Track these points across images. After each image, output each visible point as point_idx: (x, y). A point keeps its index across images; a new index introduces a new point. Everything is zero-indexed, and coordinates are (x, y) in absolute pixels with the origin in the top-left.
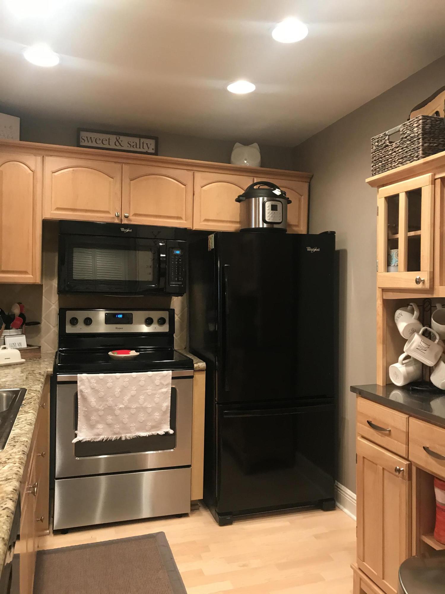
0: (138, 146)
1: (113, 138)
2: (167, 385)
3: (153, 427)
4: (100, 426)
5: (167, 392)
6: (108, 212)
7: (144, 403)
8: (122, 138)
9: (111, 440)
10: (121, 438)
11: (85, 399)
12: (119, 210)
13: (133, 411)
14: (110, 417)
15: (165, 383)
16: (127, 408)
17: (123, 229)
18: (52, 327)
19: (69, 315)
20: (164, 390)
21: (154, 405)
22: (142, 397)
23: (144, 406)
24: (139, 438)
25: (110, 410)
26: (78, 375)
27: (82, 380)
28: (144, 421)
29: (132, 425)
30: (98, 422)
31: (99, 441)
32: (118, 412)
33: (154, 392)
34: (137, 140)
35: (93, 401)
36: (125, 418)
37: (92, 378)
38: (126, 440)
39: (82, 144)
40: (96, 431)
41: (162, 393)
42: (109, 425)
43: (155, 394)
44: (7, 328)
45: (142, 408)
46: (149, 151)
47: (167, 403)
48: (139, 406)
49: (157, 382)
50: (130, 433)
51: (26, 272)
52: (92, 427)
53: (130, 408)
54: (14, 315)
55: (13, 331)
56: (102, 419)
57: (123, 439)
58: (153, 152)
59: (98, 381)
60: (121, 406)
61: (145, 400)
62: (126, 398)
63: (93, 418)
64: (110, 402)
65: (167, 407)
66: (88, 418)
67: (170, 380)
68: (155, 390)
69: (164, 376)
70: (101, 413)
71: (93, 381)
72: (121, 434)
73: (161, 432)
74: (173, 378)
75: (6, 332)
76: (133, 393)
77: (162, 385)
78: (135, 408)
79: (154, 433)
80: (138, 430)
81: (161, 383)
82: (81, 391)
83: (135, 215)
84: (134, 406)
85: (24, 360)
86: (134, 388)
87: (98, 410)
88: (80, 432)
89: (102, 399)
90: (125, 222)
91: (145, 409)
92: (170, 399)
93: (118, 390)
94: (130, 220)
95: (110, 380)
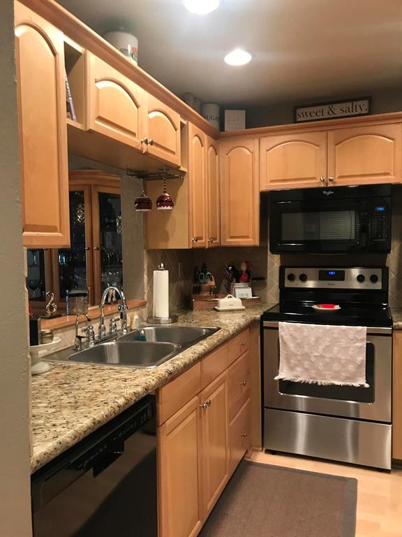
0: (351, 110)
1: (326, 108)
2: (362, 340)
3: (347, 378)
4: (298, 369)
5: (361, 347)
6: (314, 178)
7: (338, 354)
8: (335, 106)
9: (308, 383)
10: (317, 383)
11: (285, 343)
12: (325, 175)
13: (328, 360)
14: (307, 363)
15: (359, 338)
16: (322, 357)
17: (325, 192)
18: (275, 282)
19: (288, 271)
20: (359, 344)
21: (349, 358)
22: (336, 349)
23: (338, 356)
24: (333, 386)
25: (306, 356)
26: (280, 323)
27: (282, 327)
28: (338, 371)
29: (327, 373)
30: (296, 365)
31: (298, 382)
32: (313, 359)
33: (348, 345)
34: (349, 104)
35: (291, 345)
36: (320, 365)
37: (291, 326)
38: (322, 385)
39: (298, 120)
40: (295, 373)
41: (357, 347)
42: (306, 370)
43: (349, 347)
44: (238, 281)
45: (337, 358)
46: (362, 113)
47: (362, 358)
48: (333, 356)
49: (351, 336)
50: (325, 379)
51: (248, 237)
52: (292, 369)
53: (324, 357)
54: (242, 271)
55: (241, 285)
56: (300, 363)
57: (319, 384)
58: (366, 112)
59: (296, 329)
60: (316, 354)
61: (339, 352)
62: (321, 348)
63: (292, 361)
64: (306, 349)
65: (362, 361)
66: (288, 361)
67: (365, 336)
68: (349, 343)
69: (359, 331)
70: (299, 358)
71: (291, 329)
72: (317, 379)
73: (356, 384)
74: (368, 334)
75: (237, 285)
76: (327, 343)
77: (356, 340)
78: (330, 358)
79: (349, 383)
80: (333, 378)
81: (355, 337)
82: (282, 337)
83: (340, 177)
84: (328, 355)
85: (244, 307)
86: (328, 339)
87: (296, 355)
88: (282, 371)
89: (299, 345)
90: (331, 185)
91: (339, 360)
92: (365, 353)
93: (313, 339)
94: (335, 183)
95: (305, 330)
